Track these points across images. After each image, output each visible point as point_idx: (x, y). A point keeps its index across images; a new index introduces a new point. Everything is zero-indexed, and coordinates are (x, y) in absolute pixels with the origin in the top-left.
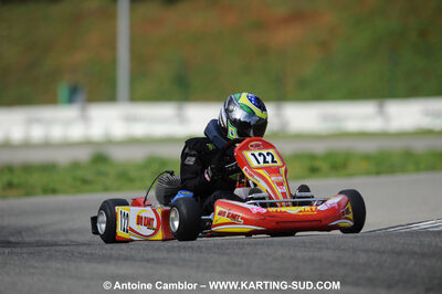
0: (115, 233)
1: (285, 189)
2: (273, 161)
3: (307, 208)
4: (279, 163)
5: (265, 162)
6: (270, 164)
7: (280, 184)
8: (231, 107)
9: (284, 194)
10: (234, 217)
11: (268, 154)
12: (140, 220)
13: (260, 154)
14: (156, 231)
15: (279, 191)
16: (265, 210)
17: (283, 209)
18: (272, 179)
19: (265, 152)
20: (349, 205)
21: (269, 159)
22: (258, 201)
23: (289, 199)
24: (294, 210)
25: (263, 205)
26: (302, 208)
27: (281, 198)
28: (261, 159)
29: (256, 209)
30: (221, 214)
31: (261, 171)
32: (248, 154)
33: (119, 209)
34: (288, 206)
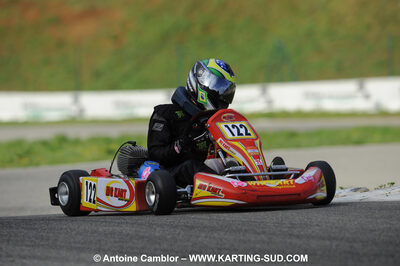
0: (79, 203)
1: (261, 162)
2: (247, 134)
3: (285, 181)
4: (253, 136)
5: (239, 134)
6: (245, 136)
7: (256, 157)
8: (200, 72)
9: (261, 167)
10: (214, 190)
11: (241, 126)
12: (109, 191)
13: (233, 126)
14: (129, 202)
15: (255, 163)
16: (245, 184)
18: (249, 152)
19: (238, 124)
20: (323, 178)
21: (242, 131)
22: (237, 175)
23: (266, 172)
24: (273, 184)
25: (243, 179)
26: (280, 182)
27: (259, 172)
28: (235, 131)
29: (236, 183)
30: (201, 188)
31: (236, 144)
32: (221, 126)
33: (83, 179)
34: (265, 179)
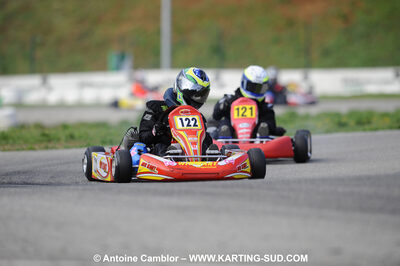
0: (91, 173)
1: (198, 147)
2: (195, 125)
3: (210, 163)
4: (199, 127)
5: (188, 125)
6: (192, 127)
7: (194, 144)
9: (195, 152)
10: (152, 168)
11: (193, 119)
13: (187, 119)
14: (108, 174)
15: (191, 148)
16: (175, 164)
17: (190, 163)
18: (189, 139)
19: (190, 118)
20: (248, 160)
21: (192, 123)
22: (173, 157)
23: (199, 156)
25: (177, 160)
26: (205, 163)
27: (192, 155)
28: (186, 123)
29: (169, 162)
30: (144, 165)
31: (182, 133)
32: (177, 119)
33: (94, 154)
34: (196, 161)
